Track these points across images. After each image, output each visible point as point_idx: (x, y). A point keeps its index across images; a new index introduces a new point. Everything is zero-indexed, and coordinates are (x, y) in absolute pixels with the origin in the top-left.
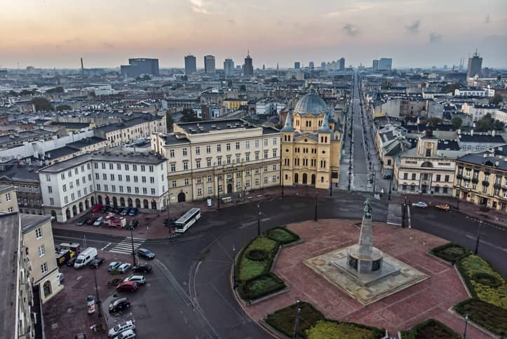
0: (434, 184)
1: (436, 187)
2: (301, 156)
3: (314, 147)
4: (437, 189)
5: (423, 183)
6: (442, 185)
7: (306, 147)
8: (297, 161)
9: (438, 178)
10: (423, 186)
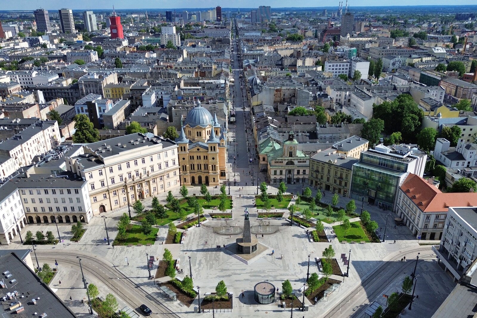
0: (295, 177)
1: (297, 179)
2: (196, 162)
3: (205, 155)
4: (298, 180)
5: (288, 176)
6: (301, 177)
7: (199, 154)
8: (192, 167)
9: (298, 172)
10: (288, 179)
